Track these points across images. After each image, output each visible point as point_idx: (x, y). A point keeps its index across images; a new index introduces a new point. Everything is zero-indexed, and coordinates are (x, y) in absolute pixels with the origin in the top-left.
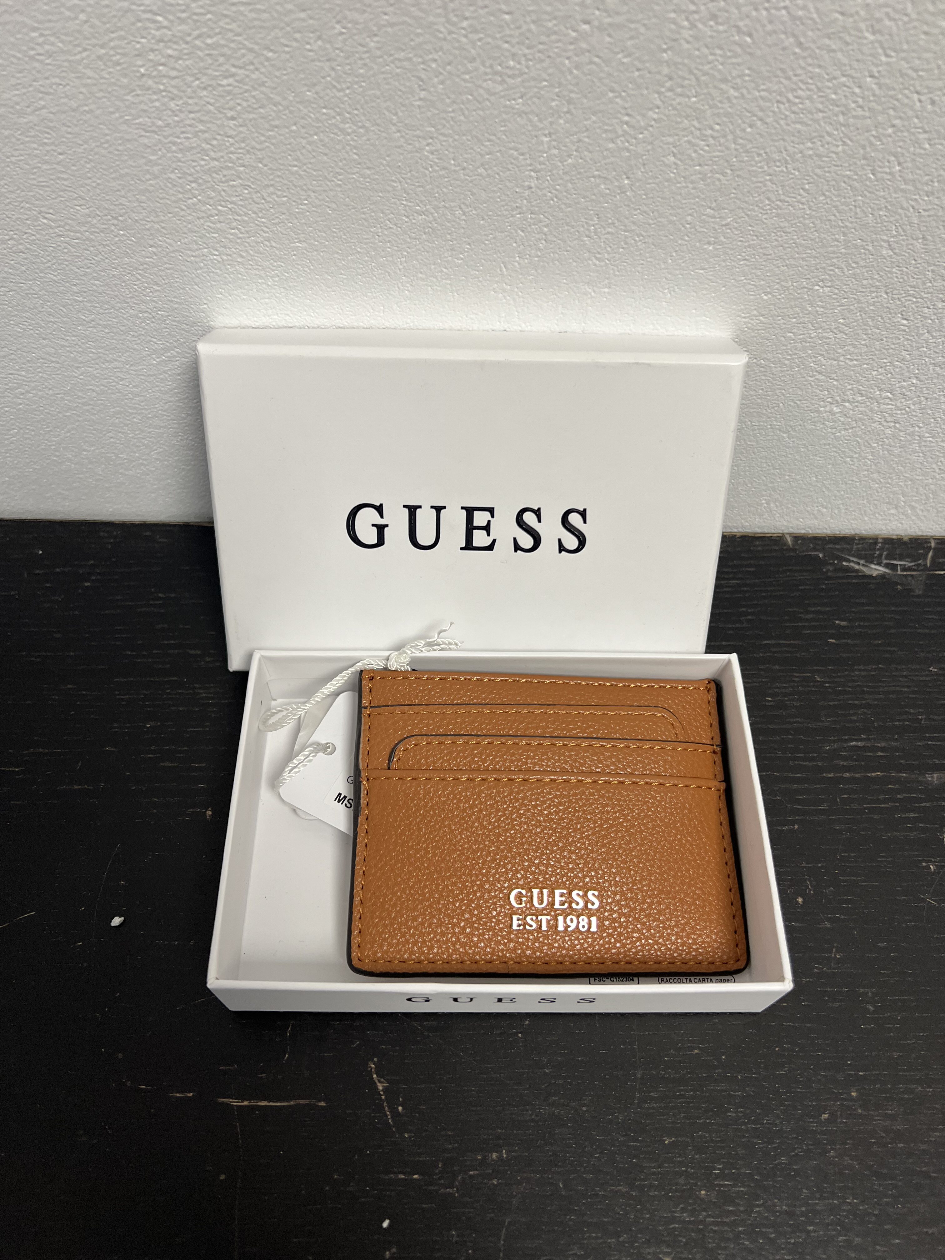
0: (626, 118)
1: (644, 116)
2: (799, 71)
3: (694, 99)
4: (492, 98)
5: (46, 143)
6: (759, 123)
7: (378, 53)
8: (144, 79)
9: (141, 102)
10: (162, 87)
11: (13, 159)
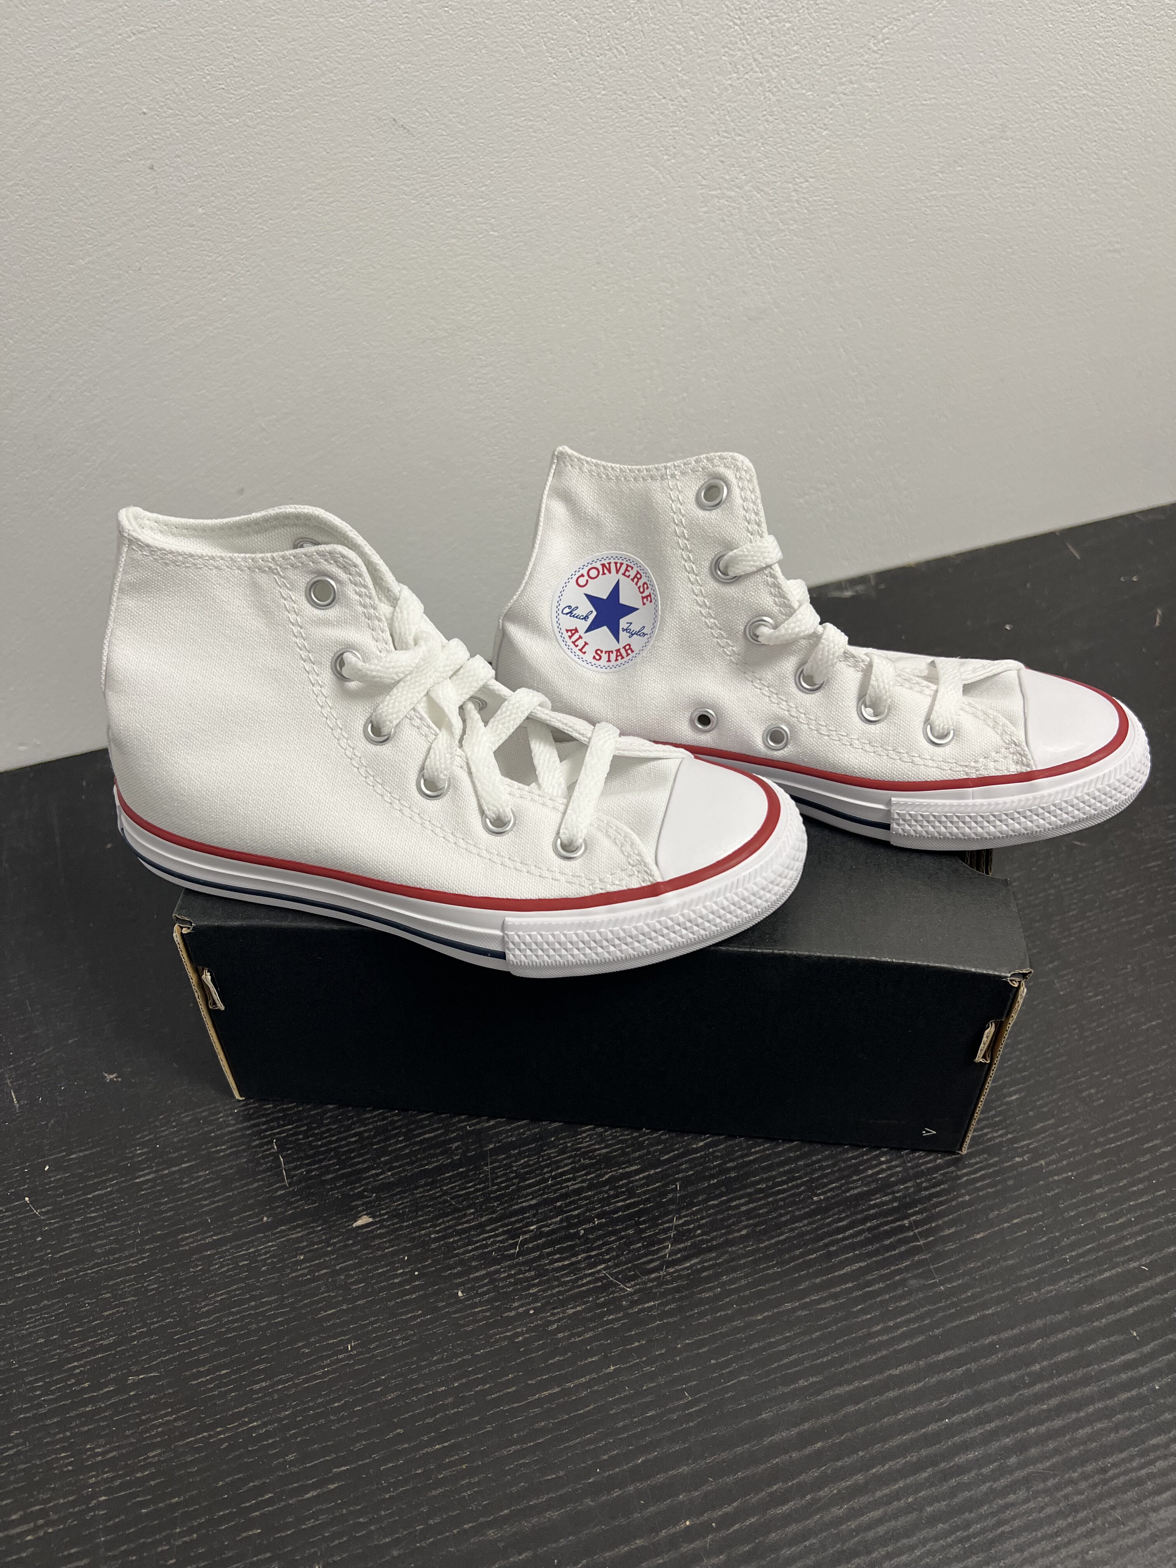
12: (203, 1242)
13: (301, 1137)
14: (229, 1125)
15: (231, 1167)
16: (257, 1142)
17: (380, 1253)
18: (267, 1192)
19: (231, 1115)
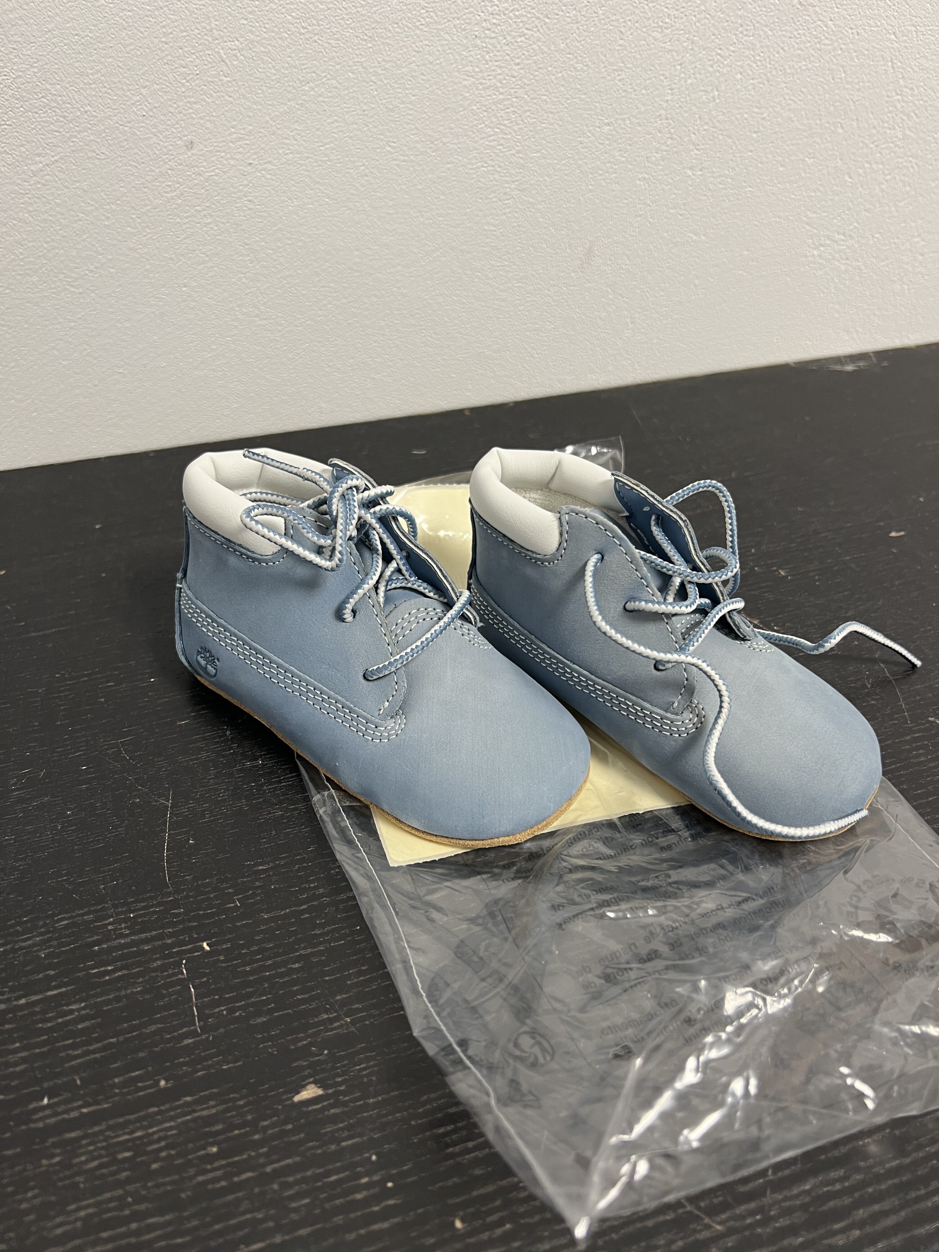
0: (719, 51)
1: (728, 49)
2: (800, 19)
3: (752, 38)
4: (655, 43)
5: (407, 89)
6: (781, 51)
7: (603, 17)
8: (476, 40)
9: (471, 55)
10: (484, 45)
11: (384, 101)
12: (66, 1116)
13: (222, 958)
14: (122, 936)
15: (118, 999)
16: (159, 963)
17: (333, 1147)
18: (169, 1041)
19: (126, 920)
